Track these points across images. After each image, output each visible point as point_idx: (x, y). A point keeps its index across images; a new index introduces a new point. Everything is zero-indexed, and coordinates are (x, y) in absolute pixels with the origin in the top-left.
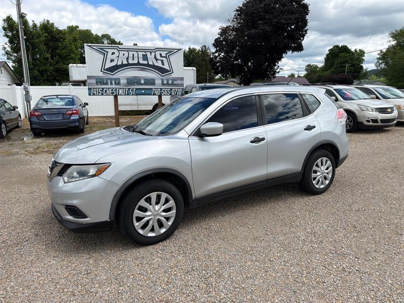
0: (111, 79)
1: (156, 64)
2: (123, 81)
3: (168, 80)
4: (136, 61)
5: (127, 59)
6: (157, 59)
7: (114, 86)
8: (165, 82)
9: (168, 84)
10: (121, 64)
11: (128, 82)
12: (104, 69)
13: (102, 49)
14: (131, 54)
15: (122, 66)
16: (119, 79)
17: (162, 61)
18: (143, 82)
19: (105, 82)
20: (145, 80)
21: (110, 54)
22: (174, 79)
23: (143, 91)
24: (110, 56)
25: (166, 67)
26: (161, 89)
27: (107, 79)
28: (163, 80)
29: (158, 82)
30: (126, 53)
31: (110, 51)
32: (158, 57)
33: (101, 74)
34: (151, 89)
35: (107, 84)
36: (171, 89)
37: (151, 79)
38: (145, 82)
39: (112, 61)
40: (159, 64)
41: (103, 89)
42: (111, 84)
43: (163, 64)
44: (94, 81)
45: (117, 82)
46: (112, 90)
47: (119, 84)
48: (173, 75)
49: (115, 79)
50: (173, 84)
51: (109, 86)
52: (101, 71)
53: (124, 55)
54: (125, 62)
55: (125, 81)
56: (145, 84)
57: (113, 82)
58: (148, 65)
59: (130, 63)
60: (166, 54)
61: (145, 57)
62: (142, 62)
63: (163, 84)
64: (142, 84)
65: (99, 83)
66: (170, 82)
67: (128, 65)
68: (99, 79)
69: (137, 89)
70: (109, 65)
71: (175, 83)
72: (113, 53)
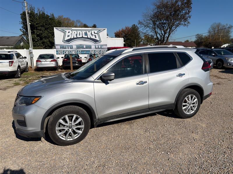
0: (68, 46)
1: (92, 37)
2: (74, 47)
3: (98, 46)
4: (81, 36)
5: (77, 35)
6: (92, 35)
7: (70, 49)
9: (98, 48)
10: (73, 38)
11: (77, 47)
13: (63, 30)
14: (78, 32)
15: (74, 39)
16: (72, 46)
17: (95, 36)
18: (85, 47)
19: (65, 47)
20: (86, 46)
21: (67, 32)
22: (101, 46)
23: (85, 52)
24: (67, 34)
25: (97, 39)
26: (95, 51)
28: (95, 46)
29: (93, 47)
30: (76, 32)
31: (67, 31)
32: (93, 33)
34: (89, 51)
36: (100, 51)
37: (89, 46)
39: (68, 36)
40: (93, 37)
41: (64, 51)
43: (96, 37)
44: (59, 47)
47: (72, 48)
48: (101, 43)
51: (67, 49)
53: (74, 33)
54: (75, 37)
56: (86, 48)
57: (69, 47)
58: (88, 38)
59: (78, 37)
60: (97, 32)
61: (86, 34)
62: (84, 36)
63: (96, 48)
65: (62, 48)
66: (100, 47)
67: (77, 38)
68: (62, 46)
69: (82, 51)
70: (67, 38)
71: (102, 47)
72: (69, 32)
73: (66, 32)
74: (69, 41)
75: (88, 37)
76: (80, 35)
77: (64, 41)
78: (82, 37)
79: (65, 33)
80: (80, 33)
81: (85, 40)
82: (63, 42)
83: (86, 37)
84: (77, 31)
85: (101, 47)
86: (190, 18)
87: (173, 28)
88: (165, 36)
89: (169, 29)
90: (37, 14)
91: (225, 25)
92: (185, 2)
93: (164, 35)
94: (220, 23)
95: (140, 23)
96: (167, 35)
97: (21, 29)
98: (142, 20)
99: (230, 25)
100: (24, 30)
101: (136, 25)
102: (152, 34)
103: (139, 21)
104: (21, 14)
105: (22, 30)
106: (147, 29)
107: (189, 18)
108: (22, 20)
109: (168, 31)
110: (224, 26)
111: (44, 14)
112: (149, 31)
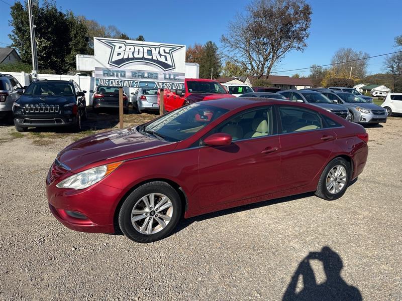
0: (117, 72)
1: (160, 59)
2: (128, 74)
3: (170, 75)
4: (141, 56)
5: (133, 53)
6: (160, 55)
7: (120, 78)
8: (167, 77)
9: (170, 78)
10: (127, 57)
11: (133, 75)
13: (110, 43)
14: (137, 48)
15: (128, 59)
16: (124, 72)
17: (166, 56)
18: (146, 75)
19: (112, 74)
20: (149, 73)
21: (117, 48)
22: (175, 75)
23: (147, 84)
24: (117, 50)
25: (169, 62)
26: (163, 83)
27: (113, 71)
28: (165, 75)
29: (161, 76)
30: (132, 48)
31: (118, 45)
32: (162, 53)
33: (108, 66)
34: (154, 83)
36: (173, 84)
37: (154, 73)
39: (119, 54)
40: (162, 59)
41: (109, 80)
42: (117, 76)
43: (166, 60)
44: (102, 73)
45: (123, 74)
46: (118, 82)
47: (124, 76)
48: (176, 71)
49: (121, 72)
51: (115, 78)
53: (130, 49)
54: (131, 56)
55: (130, 74)
56: (149, 77)
57: (119, 74)
58: (152, 60)
59: (135, 57)
60: (169, 50)
61: (150, 52)
62: (146, 56)
63: (165, 78)
64: (146, 78)
65: (106, 75)
66: (172, 77)
67: (134, 59)
68: (106, 70)
69: (141, 82)
70: (115, 58)
71: (177, 78)
72: (120, 47)
73: (115, 46)
74: (119, 62)
75: (153, 57)
76: (139, 54)
77: (111, 62)
78: (143, 58)
79: (112, 48)
80: (139, 49)
81: (147, 64)
82: (108, 63)
83: (150, 57)
84: (134, 46)
85: (174, 78)
86: (307, 37)
87: (278, 51)
88: (265, 66)
89: (272, 54)
90: (43, 10)
91: (358, 53)
92: (300, 9)
93: (262, 62)
94: (350, 50)
95: (224, 40)
96: (268, 64)
97: (12, 35)
98: (227, 34)
99: (365, 54)
100: (16, 36)
101: (213, 43)
102: (244, 60)
103: (223, 36)
104: (12, 8)
105: (13, 38)
106: (234, 52)
107: (305, 38)
108: (12, 19)
109: (271, 56)
110: (357, 55)
111: (56, 10)
112: (238, 55)
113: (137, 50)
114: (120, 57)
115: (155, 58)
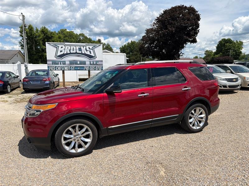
0: (60, 62)
1: (86, 53)
2: (67, 63)
4: (75, 52)
5: (70, 50)
6: (87, 51)
7: (62, 65)
8: (92, 63)
10: (66, 53)
11: (70, 63)
12: (57, 56)
13: (55, 45)
15: (67, 54)
16: (65, 62)
17: (90, 51)
19: (57, 63)
20: (80, 62)
21: (60, 48)
23: (79, 68)
24: (60, 49)
25: (92, 54)
26: (89, 67)
27: (58, 61)
28: (90, 62)
29: (88, 63)
30: (69, 47)
32: (88, 49)
33: (55, 59)
34: (84, 67)
35: (58, 64)
36: (95, 67)
37: (84, 61)
38: (80, 63)
39: (61, 51)
40: (88, 53)
41: (56, 67)
42: (61, 64)
43: (91, 53)
44: (51, 63)
45: (64, 63)
46: (61, 68)
47: (65, 64)
48: (97, 59)
49: (63, 62)
50: (96, 64)
51: (60, 65)
52: (55, 57)
54: (69, 52)
55: (69, 63)
56: (80, 64)
58: (82, 54)
59: (71, 52)
60: (92, 48)
61: (80, 49)
62: (78, 52)
63: (90, 64)
64: (78, 64)
65: (54, 64)
67: (70, 53)
68: (54, 61)
69: (75, 67)
71: (98, 63)
72: (62, 47)
73: (59, 47)
75: (82, 52)
76: (73, 51)
78: (76, 53)
79: (57, 48)
80: (73, 48)
81: (79, 56)
84: (70, 46)
113: (72, 48)
114: (62, 53)
115: (83, 52)
